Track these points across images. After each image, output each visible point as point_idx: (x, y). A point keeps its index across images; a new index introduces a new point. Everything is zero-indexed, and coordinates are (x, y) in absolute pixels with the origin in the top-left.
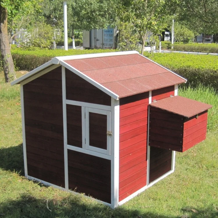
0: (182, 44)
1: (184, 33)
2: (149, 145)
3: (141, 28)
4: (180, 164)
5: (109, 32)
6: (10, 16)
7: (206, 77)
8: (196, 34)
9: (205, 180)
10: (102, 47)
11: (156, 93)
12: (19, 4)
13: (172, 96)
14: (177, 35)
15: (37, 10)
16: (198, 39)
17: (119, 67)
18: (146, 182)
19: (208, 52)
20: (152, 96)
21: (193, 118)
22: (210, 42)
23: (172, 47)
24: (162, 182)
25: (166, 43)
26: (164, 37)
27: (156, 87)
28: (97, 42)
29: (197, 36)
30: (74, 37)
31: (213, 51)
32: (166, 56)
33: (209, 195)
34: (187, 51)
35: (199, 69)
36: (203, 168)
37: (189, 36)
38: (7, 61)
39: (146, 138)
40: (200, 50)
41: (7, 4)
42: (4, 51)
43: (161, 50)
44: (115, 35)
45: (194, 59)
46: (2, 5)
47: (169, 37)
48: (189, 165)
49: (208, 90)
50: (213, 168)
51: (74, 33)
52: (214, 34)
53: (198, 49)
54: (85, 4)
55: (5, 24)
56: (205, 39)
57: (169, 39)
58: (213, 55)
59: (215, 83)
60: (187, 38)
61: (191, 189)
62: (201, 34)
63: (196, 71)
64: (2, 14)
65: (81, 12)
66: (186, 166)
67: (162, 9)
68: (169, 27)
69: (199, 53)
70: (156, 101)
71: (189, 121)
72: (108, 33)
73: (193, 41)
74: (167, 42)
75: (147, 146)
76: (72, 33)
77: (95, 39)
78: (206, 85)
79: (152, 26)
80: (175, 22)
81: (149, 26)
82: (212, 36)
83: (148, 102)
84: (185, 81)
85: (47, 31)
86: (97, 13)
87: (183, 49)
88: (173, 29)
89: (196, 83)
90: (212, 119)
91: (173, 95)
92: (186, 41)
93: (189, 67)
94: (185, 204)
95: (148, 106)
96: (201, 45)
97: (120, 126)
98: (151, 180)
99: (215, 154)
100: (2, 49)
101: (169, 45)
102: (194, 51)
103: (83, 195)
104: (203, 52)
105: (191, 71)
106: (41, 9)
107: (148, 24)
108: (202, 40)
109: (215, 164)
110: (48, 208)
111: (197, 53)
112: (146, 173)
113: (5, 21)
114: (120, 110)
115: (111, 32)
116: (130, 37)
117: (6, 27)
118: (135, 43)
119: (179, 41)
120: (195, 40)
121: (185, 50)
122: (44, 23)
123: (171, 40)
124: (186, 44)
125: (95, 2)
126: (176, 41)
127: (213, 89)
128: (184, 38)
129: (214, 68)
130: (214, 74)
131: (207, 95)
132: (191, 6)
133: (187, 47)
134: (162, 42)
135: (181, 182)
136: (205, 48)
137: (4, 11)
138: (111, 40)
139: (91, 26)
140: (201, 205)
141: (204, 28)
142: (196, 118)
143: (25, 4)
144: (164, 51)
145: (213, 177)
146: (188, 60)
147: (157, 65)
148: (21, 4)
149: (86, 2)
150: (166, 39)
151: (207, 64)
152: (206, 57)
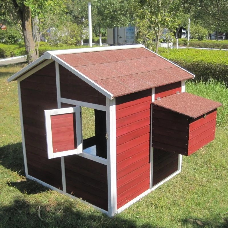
0: (197, 41)
1: (199, 31)
2: (152, 146)
3: (155, 24)
4: (187, 163)
5: (131, 30)
6: (34, 14)
7: (218, 71)
8: (210, 32)
9: (212, 183)
10: (124, 44)
11: (160, 90)
12: (42, 3)
13: (178, 93)
14: (192, 33)
15: (62, 9)
16: (211, 37)
17: (121, 62)
18: (149, 185)
19: (221, 48)
20: (156, 93)
21: (200, 118)
22: (222, 39)
23: (188, 44)
24: (167, 185)
25: (182, 40)
26: (181, 35)
27: (160, 84)
28: (120, 39)
29: (211, 34)
30: (101, 35)
31: (225, 47)
32: (181, 51)
33: (217, 201)
34: (201, 47)
35: (211, 63)
36: (211, 167)
37: (203, 34)
38: (31, 57)
39: (149, 139)
40: (213, 46)
41: (29, 3)
42: (28, 47)
43: (178, 46)
44: (136, 33)
45: (207, 54)
46: (25, 4)
47: (186, 35)
48: (196, 164)
49: (219, 83)
50: (222, 168)
51: (101, 32)
52: (226, 32)
53: (211, 46)
54: (108, 4)
55: (29, 22)
56: (218, 36)
57: (186, 36)
58: (225, 50)
59: (227, 77)
60: (201, 36)
61: (197, 193)
62: (214, 31)
63: (209, 66)
64: (26, 13)
65: (104, 12)
66: (194, 166)
67: (176, 6)
68: (185, 25)
69: (212, 49)
70: (160, 98)
71: (195, 122)
72: (129, 31)
73: (207, 39)
74: (184, 39)
75: (150, 148)
76: (99, 31)
77: (118, 36)
78: (217, 79)
79: (166, 23)
80: (191, 21)
81: (163, 22)
82: (225, 34)
83: (151, 100)
84: (193, 76)
85: (73, 30)
86: (119, 12)
87: (198, 45)
88: (189, 27)
89: (208, 77)
90: (222, 113)
91: (180, 91)
92: (201, 38)
93: (201, 61)
94: (190, 212)
95: (151, 104)
96: (214, 41)
97: (116, 128)
98: (155, 183)
99: (224, 152)
100: (27, 46)
101: (185, 42)
102: (207, 47)
103: (80, 200)
104: (216, 48)
105: (203, 66)
106: (66, 9)
107: (162, 20)
108: (215, 37)
109: (224, 164)
110: (39, 215)
111: (211, 49)
112: (150, 176)
113: (29, 19)
114: (116, 110)
115: (133, 30)
116: (147, 34)
117: (30, 25)
118: (152, 39)
119: (194, 39)
120: (209, 38)
121: (200, 46)
122: (70, 22)
123: (187, 37)
124: (201, 41)
125: (117, 3)
126: (192, 38)
127: (223, 83)
128: (198, 35)
129: (225, 63)
130: (225, 68)
131: (218, 89)
132: (204, 5)
133: (202, 44)
134: (180, 39)
135: (187, 186)
136: (217, 44)
137: (28, 10)
138: (132, 37)
139: (114, 24)
140: (207, 214)
141: (217, 26)
142: (204, 118)
143: (47, 3)
144: (181, 47)
145: (222, 178)
146: (201, 55)
147: (163, 60)
148: (44, 3)
149: (109, 2)
150: (183, 36)
151: (219, 58)
152: (218, 52)
